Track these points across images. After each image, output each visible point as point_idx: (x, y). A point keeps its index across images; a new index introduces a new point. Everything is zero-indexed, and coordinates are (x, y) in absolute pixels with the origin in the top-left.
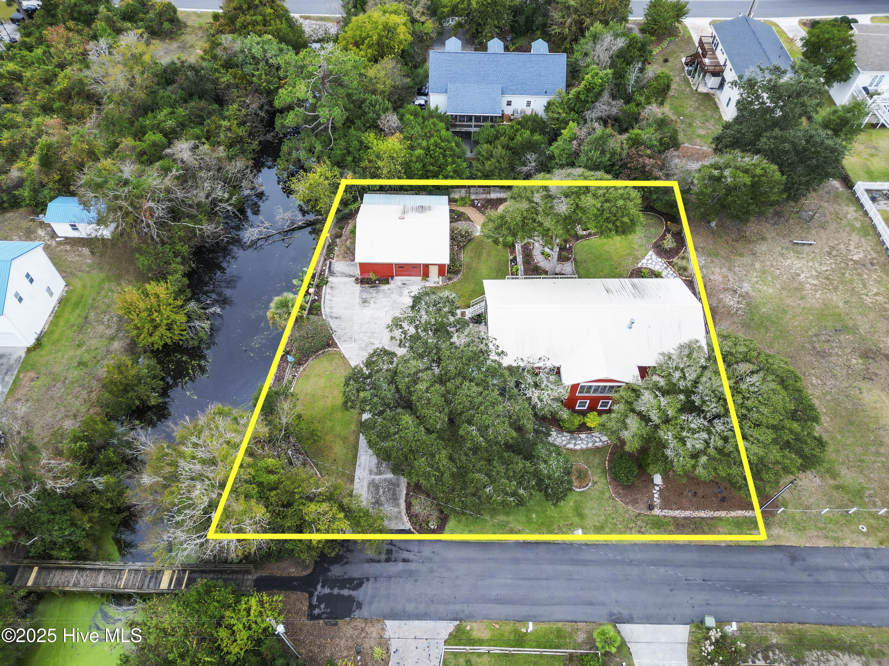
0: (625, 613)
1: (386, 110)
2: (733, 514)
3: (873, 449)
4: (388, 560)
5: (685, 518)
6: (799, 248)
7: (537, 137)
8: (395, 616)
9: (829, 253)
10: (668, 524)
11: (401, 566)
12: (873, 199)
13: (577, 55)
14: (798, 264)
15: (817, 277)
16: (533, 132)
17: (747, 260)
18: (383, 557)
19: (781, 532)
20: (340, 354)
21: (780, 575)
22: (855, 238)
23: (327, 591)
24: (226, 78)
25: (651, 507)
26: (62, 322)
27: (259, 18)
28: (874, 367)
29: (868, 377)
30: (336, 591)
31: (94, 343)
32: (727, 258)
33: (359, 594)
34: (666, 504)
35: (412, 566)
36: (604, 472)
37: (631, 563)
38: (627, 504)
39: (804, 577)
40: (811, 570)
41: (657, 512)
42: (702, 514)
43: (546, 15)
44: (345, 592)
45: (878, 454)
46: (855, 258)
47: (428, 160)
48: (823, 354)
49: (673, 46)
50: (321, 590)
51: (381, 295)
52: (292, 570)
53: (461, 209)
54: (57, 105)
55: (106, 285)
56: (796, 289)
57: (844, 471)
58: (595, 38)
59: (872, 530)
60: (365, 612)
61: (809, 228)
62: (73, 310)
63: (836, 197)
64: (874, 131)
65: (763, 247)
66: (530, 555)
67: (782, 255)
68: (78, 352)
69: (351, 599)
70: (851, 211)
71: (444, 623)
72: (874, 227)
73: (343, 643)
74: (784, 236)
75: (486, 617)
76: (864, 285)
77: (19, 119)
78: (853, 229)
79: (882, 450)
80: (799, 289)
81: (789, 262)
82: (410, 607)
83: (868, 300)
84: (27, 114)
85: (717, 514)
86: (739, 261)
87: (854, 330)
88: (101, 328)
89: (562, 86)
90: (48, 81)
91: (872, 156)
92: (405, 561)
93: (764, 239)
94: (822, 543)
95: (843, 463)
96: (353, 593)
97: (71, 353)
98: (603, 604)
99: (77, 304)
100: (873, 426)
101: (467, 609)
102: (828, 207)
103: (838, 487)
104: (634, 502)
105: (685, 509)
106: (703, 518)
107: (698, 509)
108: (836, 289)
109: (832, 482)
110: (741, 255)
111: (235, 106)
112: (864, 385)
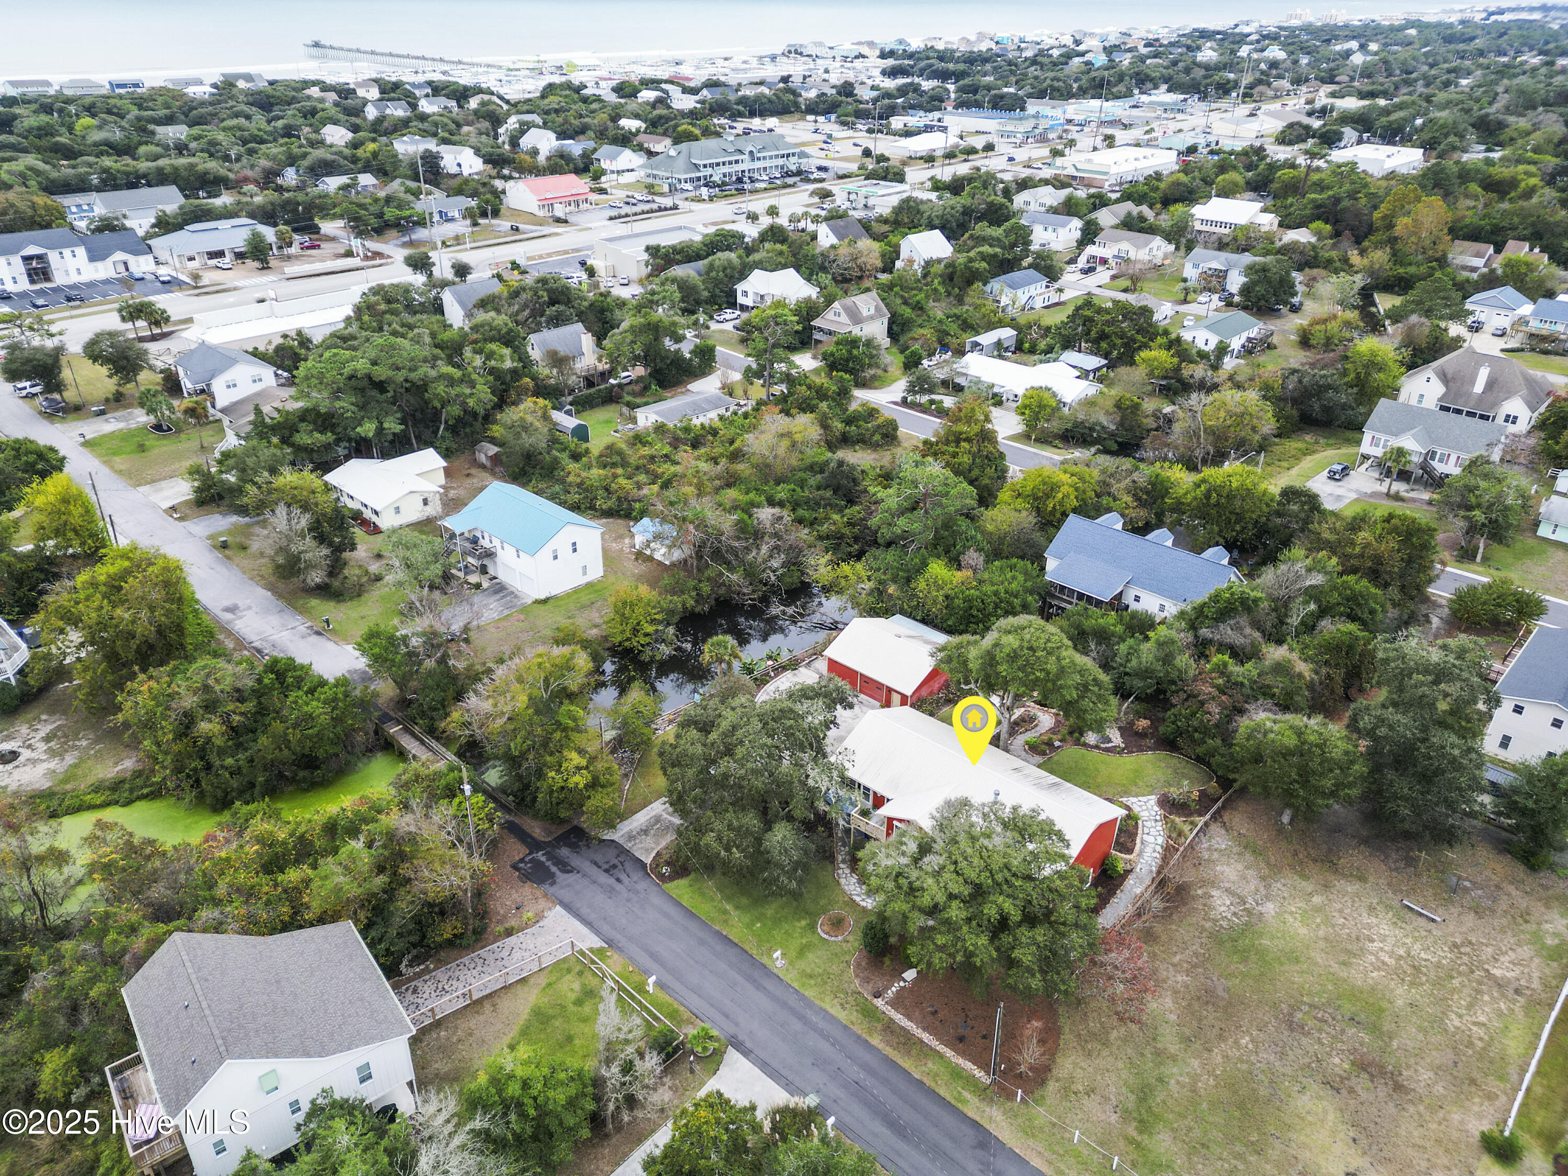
0: (749, 1045)
2: (960, 1061)
3: (1240, 1149)
4: (606, 871)
5: (902, 1028)
6: (1408, 915)
8: (567, 907)
9: (1456, 946)
10: (878, 1020)
11: (612, 881)
14: (1384, 929)
15: (1400, 958)
17: (1308, 886)
18: (606, 866)
19: (999, 1117)
21: (947, 1144)
22: (1526, 952)
23: (543, 859)
24: (868, 483)
25: (877, 995)
26: (575, 597)
29: (1336, 1086)
30: (548, 863)
32: (1274, 866)
33: (561, 877)
34: (895, 1003)
35: (618, 887)
36: (863, 937)
37: (801, 1017)
38: (857, 976)
39: (972, 1166)
40: (989, 1168)
41: (879, 1002)
42: (926, 1037)
44: (554, 869)
45: (1239, 1156)
46: (1497, 972)
48: (1295, 1027)
50: (540, 856)
52: (538, 831)
56: (1346, 951)
57: (1164, 1136)
60: (552, 890)
61: (1450, 901)
62: (590, 594)
65: (1351, 887)
66: (719, 947)
67: (1371, 909)
68: (564, 621)
69: (552, 875)
71: (596, 939)
73: (515, 896)
74: (1396, 891)
75: (631, 959)
76: (1471, 1006)
78: (1536, 941)
81: (1372, 920)
82: (584, 911)
83: (1454, 1022)
85: (941, 1048)
87: (1384, 1036)
88: (595, 615)
92: (618, 880)
94: (1036, 1162)
95: (1175, 1130)
96: (558, 873)
97: (559, 619)
98: (737, 1025)
99: (597, 592)
100: (1271, 1129)
101: (623, 942)
102: (1517, 898)
103: (1133, 1142)
104: (867, 980)
105: (910, 1019)
106: (922, 1042)
107: (924, 1029)
108: (1415, 984)
109: (1131, 1131)
111: (858, 508)
112: (1318, 1091)
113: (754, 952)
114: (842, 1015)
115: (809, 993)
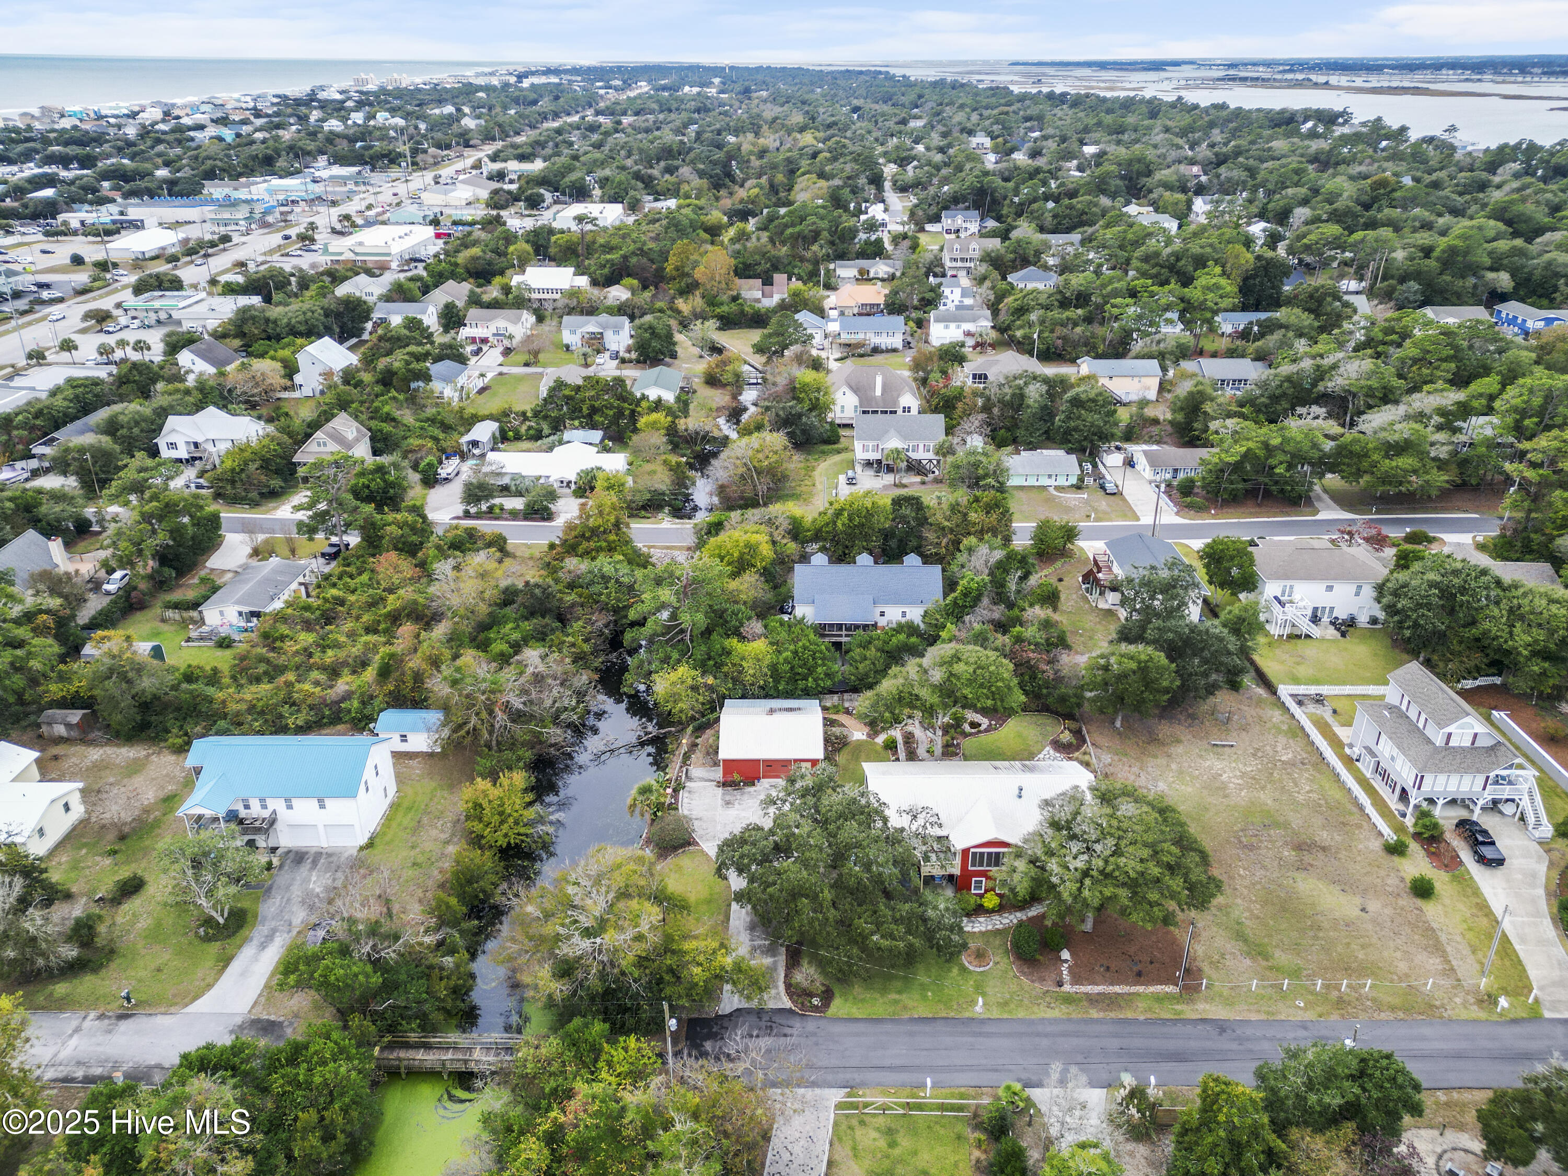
0: (1034, 1078)
1: (749, 618)
2: (1152, 989)
3: (1311, 934)
4: (767, 1035)
5: (1099, 994)
6: (1220, 750)
7: (913, 639)
9: (1254, 755)
10: (1080, 1000)
11: (783, 1039)
12: (1300, 703)
13: (954, 568)
14: (1218, 765)
15: (1242, 777)
16: (909, 636)
17: (1162, 761)
18: (762, 1032)
19: (1208, 1007)
20: (702, 851)
21: (1209, 1044)
22: (1282, 740)
24: (571, 598)
25: (1060, 984)
26: (394, 824)
27: (604, 544)
28: (1308, 858)
29: (1302, 867)
31: (428, 846)
32: (1137, 759)
34: (1077, 979)
35: (795, 1040)
36: (1007, 952)
37: (1038, 1035)
38: (1033, 981)
39: (1234, 1046)
40: (1240, 1040)
41: (1067, 988)
42: (1117, 989)
43: (920, 537)
45: (1315, 938)
46: (1284, 758)
47: (796, 662)
48: (1251, 848)
49: (1067, 567)
51: (746, 797)
53: (834, 717)
54: (382, 626)
55: (439, 793)
56: (1218, 788)
57: (1278, 953)
58: (970, 550)
59: (1309, 1005)
61: (1228, 730)
62: (405, 815)
63: (1260, 702)
64: (1299, 642)
65: (1179, 749)
66: (927, 1028)
67: (1201, 756)
68: (412, 853)
70: (1276, 716)
71: (834, 1091)
72: (1302, 728)
74: (1201, 739)
75: (879, 1084)
76: (1296, 785)
77: (343, 639)
78: (1279, 731)
79: (1321, 934)
80: (1223, 787)
81: (1208, 763)
83: (1301, 798)
84: (352, 635)
85: (1134, 989)
86: (1151, 762)
87: (1286, 825)
88: (434, 833)
89: (939, 595)
90: (373, 604)
91: (1298, 664)
92: (787, 1035)
93: (1179, 741)
94: (1254, 1017)
95: (1277, 946)
97: (405, 854)
99: (409, 809)
100: (1309, 912)
101: (857, 1077)
102: (1249, 712)
103: (1271, 968)
104: (1042, 980)
105: (1097, 985)
106: (1119, 994)
107: (1112, 984)
108: (1263, 788)
109: (1264, 963)
110: (1155, 757)
111: (580, 623)
112: (1300, 876)
113: (952, 1014)
114: (1055, 1013)
115: (1021, 1014)
